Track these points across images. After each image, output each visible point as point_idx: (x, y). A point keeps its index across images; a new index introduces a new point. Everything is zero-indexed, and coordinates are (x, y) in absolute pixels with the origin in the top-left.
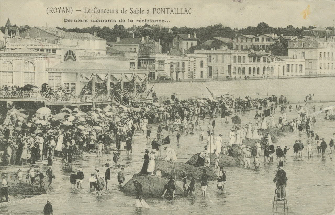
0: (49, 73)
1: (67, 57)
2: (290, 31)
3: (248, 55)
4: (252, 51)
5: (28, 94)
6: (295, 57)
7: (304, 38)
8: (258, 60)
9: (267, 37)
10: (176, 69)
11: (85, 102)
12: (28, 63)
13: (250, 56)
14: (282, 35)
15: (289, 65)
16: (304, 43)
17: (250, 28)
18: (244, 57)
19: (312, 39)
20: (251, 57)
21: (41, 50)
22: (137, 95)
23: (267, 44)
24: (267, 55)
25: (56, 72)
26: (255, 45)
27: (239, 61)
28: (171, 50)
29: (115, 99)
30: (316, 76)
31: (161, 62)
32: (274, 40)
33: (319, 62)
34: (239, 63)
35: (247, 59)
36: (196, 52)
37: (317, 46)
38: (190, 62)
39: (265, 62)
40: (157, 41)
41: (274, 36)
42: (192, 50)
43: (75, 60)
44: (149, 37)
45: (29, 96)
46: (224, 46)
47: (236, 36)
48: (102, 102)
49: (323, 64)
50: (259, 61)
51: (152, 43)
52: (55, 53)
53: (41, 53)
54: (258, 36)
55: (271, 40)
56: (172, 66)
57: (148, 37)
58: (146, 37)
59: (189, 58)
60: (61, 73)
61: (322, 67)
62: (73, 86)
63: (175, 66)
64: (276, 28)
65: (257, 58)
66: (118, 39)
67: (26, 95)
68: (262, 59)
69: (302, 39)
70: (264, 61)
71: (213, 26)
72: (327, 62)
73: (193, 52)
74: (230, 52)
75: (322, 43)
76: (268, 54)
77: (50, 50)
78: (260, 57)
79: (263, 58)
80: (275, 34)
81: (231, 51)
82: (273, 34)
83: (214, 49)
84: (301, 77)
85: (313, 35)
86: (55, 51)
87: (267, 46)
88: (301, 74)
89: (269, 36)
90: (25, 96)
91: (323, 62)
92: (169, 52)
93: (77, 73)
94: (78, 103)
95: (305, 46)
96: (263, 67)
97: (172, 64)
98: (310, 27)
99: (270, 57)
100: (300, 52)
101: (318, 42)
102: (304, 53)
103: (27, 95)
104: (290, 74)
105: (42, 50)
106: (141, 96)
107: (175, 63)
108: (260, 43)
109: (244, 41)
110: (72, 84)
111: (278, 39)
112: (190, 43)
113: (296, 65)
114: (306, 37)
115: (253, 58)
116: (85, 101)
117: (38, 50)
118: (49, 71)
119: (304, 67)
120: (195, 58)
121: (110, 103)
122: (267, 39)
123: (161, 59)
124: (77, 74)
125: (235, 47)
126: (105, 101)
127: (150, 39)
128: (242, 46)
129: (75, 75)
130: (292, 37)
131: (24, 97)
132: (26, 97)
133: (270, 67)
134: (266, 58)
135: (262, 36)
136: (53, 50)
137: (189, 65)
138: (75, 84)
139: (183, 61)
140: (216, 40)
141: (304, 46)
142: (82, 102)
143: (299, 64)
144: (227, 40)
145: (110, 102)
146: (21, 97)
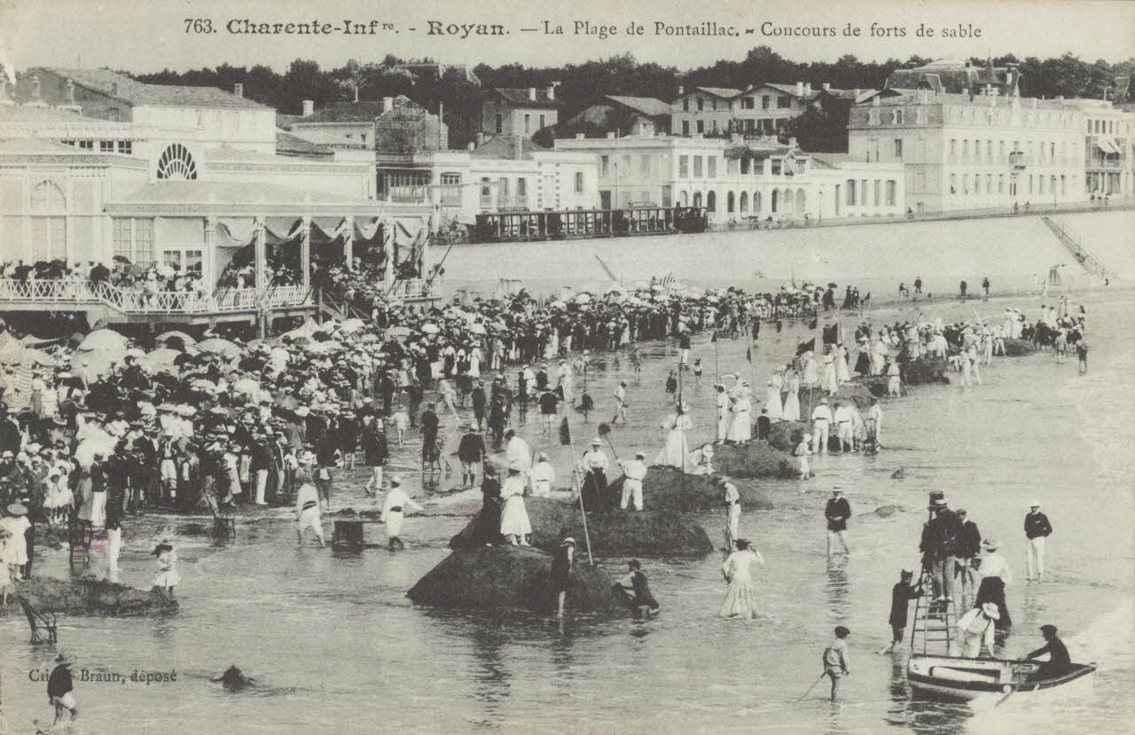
0: (114, 218)
1: (168, 166)
2: (851, 73)
3: (726, 151)
4: (739, 141)
5: (48, 289)
6: (873, 156)
7: (900, 94)
8: (756, 167)
9: (781, 95)
10: (499, 201)
11: (233, 311)
12: (42, 187)
13: (731, 155)
14: (827, 86)
15: (852, 182)
16: (899, 112)
17: (722, 65)
18: (712, 160)
19: (925, 96)
20: (734, 158)
21: (82, 144)
22: (396, 285)
23: (779, 117)
24: (782, 152)
25: (137, 214)
26: (741, 121)
27: (698, 173)
28: (481, 141)
29: (325, 299)
30: (939, 217)
31: (451, 179)
32: (802, 101)
33: (947, 170)
34: (698, 179)
35: (722, 163)
36: (558, 143)
37: (941, 122)
38: (542, 177)
39: (779, 174)
40: (432, 112)
41: (802, 90)
42: (543, 139)
43: (194, 176)
44: (408, 100)
45: (51, 295)
46: (645, 125)
47: (681, 92)
48: (286, 311)
49: (959, 178)
50: (759, 169)
51: (418, 119)
52: (129, 152)
53: (85, 152)
54: (751, 92)
55: (793, 103)
56: (486, 191)
57: (404, 98)
58: (398, 98)
59: (540, 164)
60: (152, 219)
61: (959, 187)
62: (195, 261)
63: (494, 191)
64: (806, 65)
65: (752, 161)
66: (309, 107)
67: (41, 289)
68: (768, 164)
69: (892, 100)
70: (776, 170)
71: (606, 60)
72: (972, 170)
73: (552, 145)
74: (666, 144)
75: (956, 110)
76: (788, 150)
77: (111, 144)
78: (760, 157)
79: (774, 161)
80: (804, 85)
81: (669, 141)
82: (800, 84)
83: (616, 136)
84: (892, 221)
85: (923, 84)
86: (129, 144)
87: (780, 122)
88: (892, 210)
89: (787, 90)
90: (37, 295)
91: (959, 170)
92: (476, 147)
93: (204, 217)
94: (210, 316)
95: (903, 122)
96: (770, 189)
97: (487, 185)
98: (915, 59)
99: (792, 157)
100: (885, 140)
101: (946, 108)
102: (898, 142)
103: (44, 291)
104: (858, 210)
105: (87, 144)
106: (407, 287)
107: (494, 183)
108: (757, 113)
109: (707, 107)
110: (189, 254)
111: (813, 101)
112: (535, 114)
113: (877, 182)
114: (905, 93)
115: (739, 160)
116: (233, 307)
117: (72, 143)
118: (114, 214)
119: (900, 189)
120: (558, 165)
121: (313, 313)
122: (780, 99)
123: (454, 169)
124: (206, 222)
125: (677, 126)
126: (295, 306)
127: (409, 105)
128: (700, 125)
129: (201, 223)
130: (858, 91)
131: (33, 297)
132: (41, 297)
133: (795, 189)
134: (780, 160)
135: (765, 92)
136: (121, 144)
137: (540, 188)
138: (199, 253)
139: (521, 176)
140: (617, 104)
141: (899, 121)
142: (223, 312)
143: (885, 177)
144: (652, 105)
145: (311, 309)
146: (25, 297)
